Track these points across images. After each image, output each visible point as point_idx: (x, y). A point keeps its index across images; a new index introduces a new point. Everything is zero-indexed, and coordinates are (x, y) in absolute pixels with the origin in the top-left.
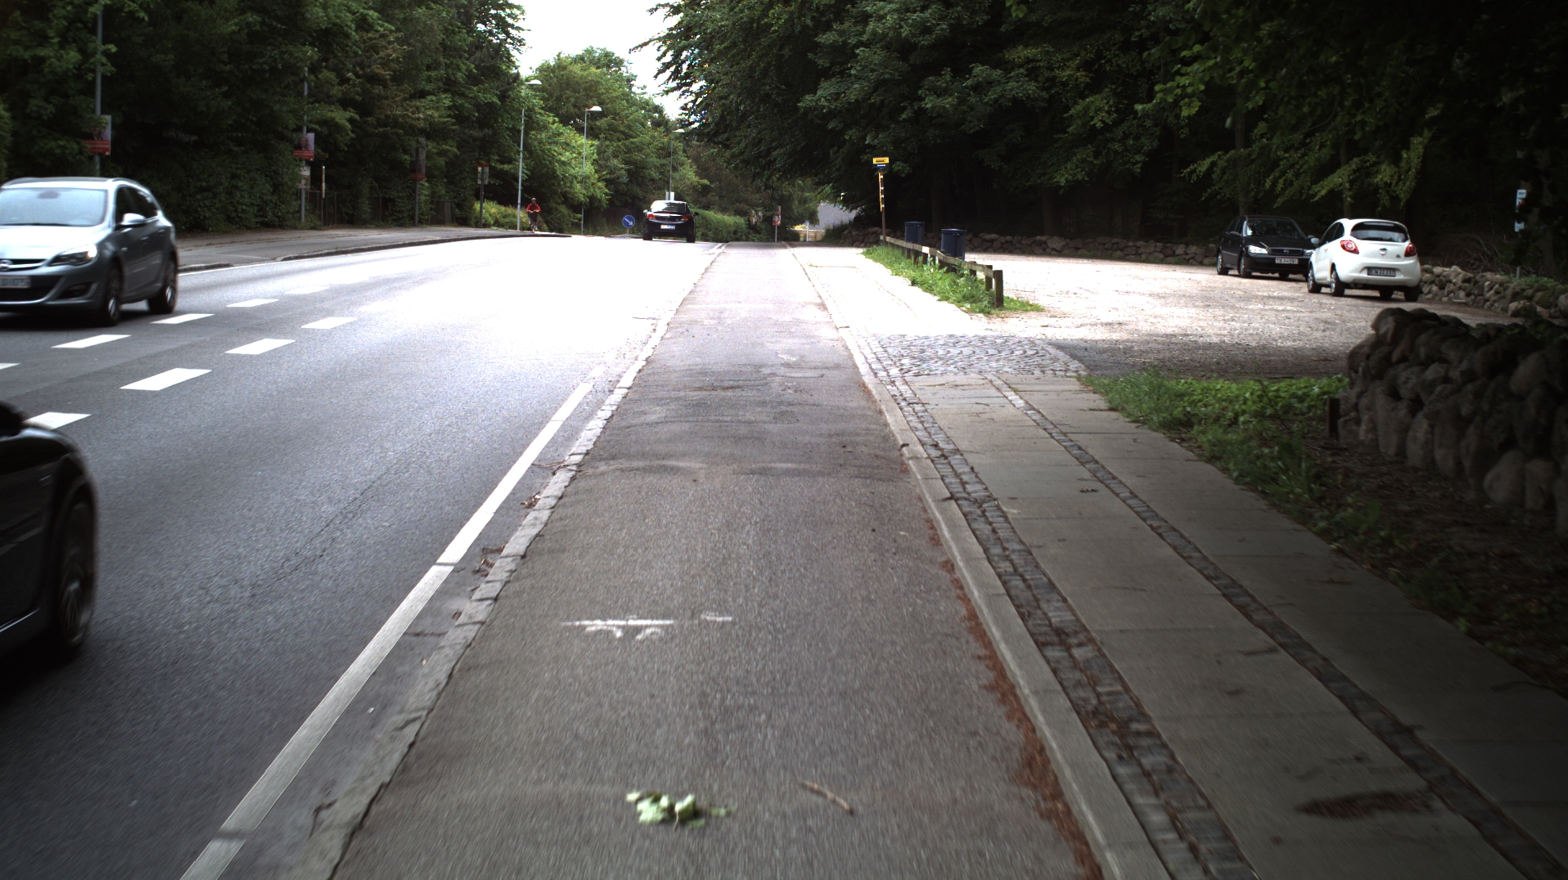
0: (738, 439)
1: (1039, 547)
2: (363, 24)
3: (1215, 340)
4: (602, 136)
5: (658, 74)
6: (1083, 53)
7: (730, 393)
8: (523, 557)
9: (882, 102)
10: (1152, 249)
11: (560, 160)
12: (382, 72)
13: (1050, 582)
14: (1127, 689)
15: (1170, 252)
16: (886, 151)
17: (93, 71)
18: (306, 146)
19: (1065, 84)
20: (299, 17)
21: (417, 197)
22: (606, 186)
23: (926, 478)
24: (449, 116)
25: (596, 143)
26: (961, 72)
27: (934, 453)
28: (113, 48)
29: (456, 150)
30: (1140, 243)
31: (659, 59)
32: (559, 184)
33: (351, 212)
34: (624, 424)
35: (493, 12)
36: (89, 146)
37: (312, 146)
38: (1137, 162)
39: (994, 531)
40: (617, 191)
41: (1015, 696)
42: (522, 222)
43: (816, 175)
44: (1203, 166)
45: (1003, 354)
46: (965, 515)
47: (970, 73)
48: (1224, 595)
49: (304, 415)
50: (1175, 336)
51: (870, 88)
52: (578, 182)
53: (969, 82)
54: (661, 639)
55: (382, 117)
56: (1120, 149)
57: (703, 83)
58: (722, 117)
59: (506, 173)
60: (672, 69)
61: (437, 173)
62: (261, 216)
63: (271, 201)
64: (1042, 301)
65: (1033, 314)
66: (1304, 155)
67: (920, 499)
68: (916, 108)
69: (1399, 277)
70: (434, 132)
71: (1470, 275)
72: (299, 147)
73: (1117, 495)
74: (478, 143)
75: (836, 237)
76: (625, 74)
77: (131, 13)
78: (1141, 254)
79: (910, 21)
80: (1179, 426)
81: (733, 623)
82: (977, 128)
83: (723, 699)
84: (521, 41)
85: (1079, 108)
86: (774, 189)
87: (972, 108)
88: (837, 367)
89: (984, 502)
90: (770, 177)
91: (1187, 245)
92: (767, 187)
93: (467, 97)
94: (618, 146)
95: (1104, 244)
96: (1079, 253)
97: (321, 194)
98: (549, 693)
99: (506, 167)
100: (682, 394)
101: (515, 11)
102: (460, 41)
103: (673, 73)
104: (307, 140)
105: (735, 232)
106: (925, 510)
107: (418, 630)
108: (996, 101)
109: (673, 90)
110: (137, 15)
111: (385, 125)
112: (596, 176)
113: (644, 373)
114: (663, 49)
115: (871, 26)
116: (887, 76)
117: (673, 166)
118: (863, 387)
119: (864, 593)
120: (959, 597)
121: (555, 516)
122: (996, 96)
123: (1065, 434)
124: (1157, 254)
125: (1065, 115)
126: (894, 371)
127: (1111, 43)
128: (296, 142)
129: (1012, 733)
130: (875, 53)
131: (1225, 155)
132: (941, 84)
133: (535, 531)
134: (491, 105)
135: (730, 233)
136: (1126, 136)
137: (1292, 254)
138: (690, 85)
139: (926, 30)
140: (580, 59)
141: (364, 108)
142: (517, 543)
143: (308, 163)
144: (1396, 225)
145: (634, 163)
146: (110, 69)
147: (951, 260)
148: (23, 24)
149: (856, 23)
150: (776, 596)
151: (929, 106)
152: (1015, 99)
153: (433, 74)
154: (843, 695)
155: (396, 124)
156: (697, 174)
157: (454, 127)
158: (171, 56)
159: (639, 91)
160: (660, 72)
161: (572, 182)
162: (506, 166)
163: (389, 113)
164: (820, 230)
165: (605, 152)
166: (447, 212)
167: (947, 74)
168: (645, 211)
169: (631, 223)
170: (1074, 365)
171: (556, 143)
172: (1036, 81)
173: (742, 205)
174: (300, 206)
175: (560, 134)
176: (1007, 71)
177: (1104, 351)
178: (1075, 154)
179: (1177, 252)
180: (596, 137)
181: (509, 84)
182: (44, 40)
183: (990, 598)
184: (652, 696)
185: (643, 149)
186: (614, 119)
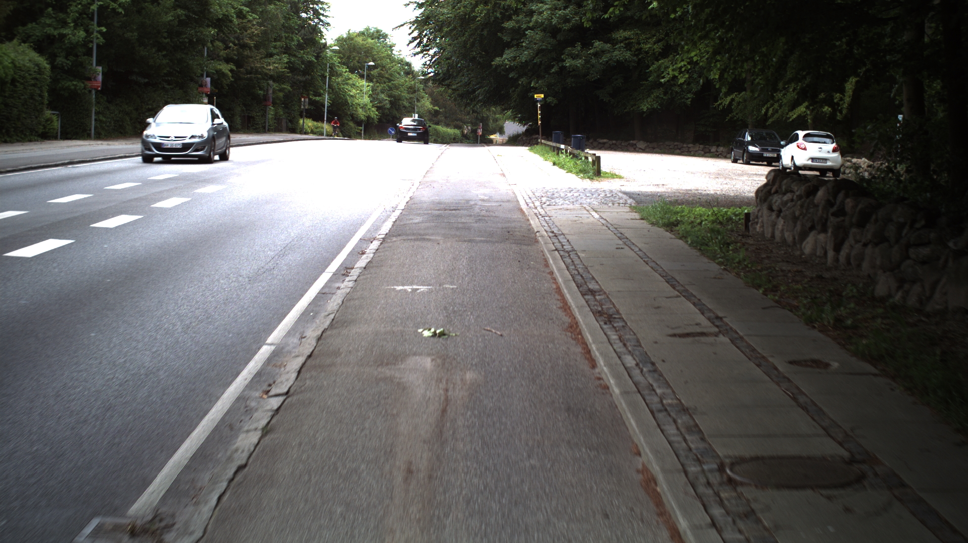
0: (458, 229)
1: (591, 266)
2: (240, 15)
3: (712, 192)
4: (375, 80)
5: (409, 44)
6: (658, 34)
7: (454, 212)
8: (365, 268)
9: (541, 62)
10: (697, 149)
11: (350, 94)
12: (249, 42)
13: (593, 277)
14: (614, 306)
15: (708, 150)
16: (543, 91)
17: (92, 42)
18: (206, 85)
19: (647, 53)
20: (207, 12)
21: (267, 116)
22: (377, 111)
23: (546, 243)
24: (286, 68)
25: (371, 84)
26: (587, 45)
27: (551, 234)
28: (104, 29)
29: (289, 88)
30: (690, 145)
31: (410, 34)
32: (349, 109)
34: (402, 223)
35: (311, 6)
36: (89, 85)
37: (209, 85)
38: (689, 98)
39: (573, 261)
40: (383, 114)
41: (570, 310)
42: (327, 131)
43: (503, 105)
44: (727, 101)
45: (594, 196)
46: (561, 256)
47: (592, 46)
48: (667, 282)
49: (245, 218)
50: (691, 190)
51: (534, 54)
52: (360, 108)
53: (591, 51)
54: (427, 292)
55: (249, 68)
56: (679, 90)
57: (436, 50)
58: (448, 70)
59: (319, 102)
60: (418, 41)
61: (278, 101)
64: (622, 175)
65: (617, 180)
66: (785, 94)
67: (542, 252)
68: (560, 66)
69: (829, 164)
70: (278, 78)
71: (872, 163)
72: (201, 86)
73: (633, 250)
74: (302, 84)
75: (514, 141)
76: (388, 43)
77: (114, 10)
78: (690, 152)
79: (558, 15)
80: (671, 226)
81: (457, 288)
82: (596, 78)
83: (453, 309)
84: (328, 24)
85: (655, 66)
86: (478, 113)
87: (593, 66)
88: (508, 201)
89: (570, 251)
90: (475, 105)
91: (718, 146)
92: (474, 112)
93: (297, 57)
94: (384, 87)
96: (655, 150)
98: (384, 306)
99: (317, 98)
100: (430, 212)
101: (325, 6)
102: (293, 23)
103: (418, 43)
104: (206, 82)
105: (454, 139)
106: (544, 255)
107: (324, 292)
108: (607, 62)
109: (418, 53)
110: (117, 10)
111: (250, 73)
112: (371, 104)
113: (409, 203)
114: (413, 28)
115: (535, 18)
116: (544, 47)
117: (417, 99)
118: (521, 210)
119: (513, 280)
120: (554, 283)
121: (376, 256)
122: (607, 59)
123: (616, 229)
124: (700, 152)
125: (648, 71)
126: (537, 204)
127: (674, 29)
128: (200, 83)
129: (567, 320)
130: (537, 34)
131: (739, 94)
132: (575, 52)
133: (368, 260)
134: (310, 62)
135: (451, 139)
136: (682, 83)
137: (773, 151)
138: (428, 50)
139: (566, 20)
140: (362, 34)
141: (239, 64)
142: (362, 262)
143: (207, 95)
144: (828, 135)
145: (394, 97)
146: (102, 40)
147: (576, 152)
148: (54, 15)
149: (526, 16)
150: (475, 281)
151: (568, 65)
152: (618, 62)
153: (278, 43)
154: (501, 308)
155: (257, 72)
156: (431, 103)
157: (288, 75)
158: (136, 34)
159: (397, 53)
160: (411, 42)
161: (356, 108)
163: (253, 66)
164: (505, 138)
165: (376, 90)
166: (284, 124)
167: (578, 46)
168: (398, 124)
169: (393, 132)
170: (630, 201)
171: (347, 84)
172: (630, 51)
173: (458, 122)
175: (350, 79)
176: (614, 45)
177: (648, 196)
178: (653, 93)
179: (712, 151)
180: (371, 81)
181: (321, 49)
182: (65, 24)
183: (565, 282)
184: (425, 307)
185: (399, 88)
186: (382, 70)
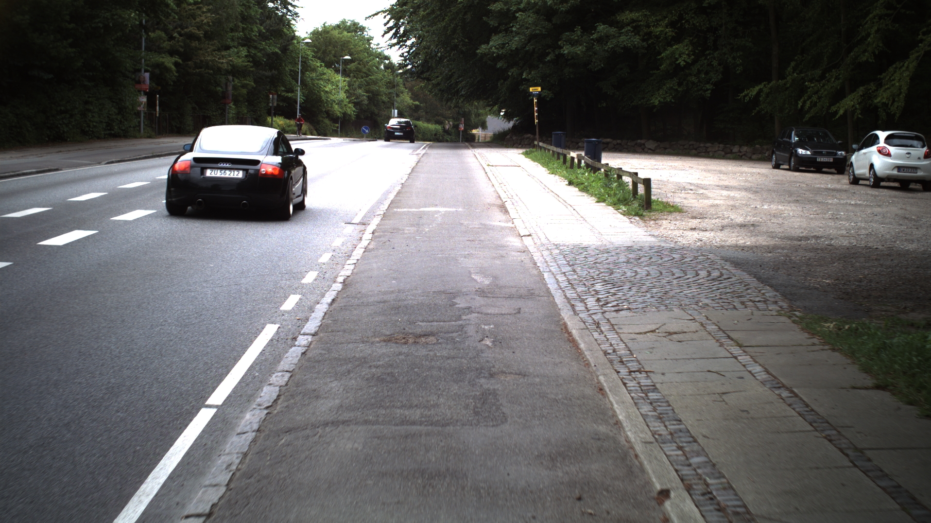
4: (352, 75)
5: (384, 34)
6: (670, 16)
9: (534, 49)
10: (717, 149)
11: (324, 90)
12: (197, 32)
15: (729, 151)
16: (537, 83)
18: (144, 82)
19: (657, 37)
21: (227, 115)
22: (354, 106)
24: (248, 61)
25: (347, 79)
26: (588, 29)
29: (253, 83)
30: (708, 145)
31: (385, 25)
32: (324, 106)
33: (178, 126)
37: (148, 81)
38: (707, 90)
40: (361, 110)
43: (487, 100)
44: (754, 91)
47: (595, 30)
51: (525, 40)
52: (336, 104)
53: (595, 36)
55: (198, 61)
56: (696, 81)
57: (414, 40)
58: (426, 61)
59: (290, 98)
60: (394, 31)
61: (241, 99)
62: (109, 130)
63: (117, 119)
64: (682, 203)
65: (677, 215)
66: (824, 85)
68: (557, 53)
69: (920, 173)
70: (236, 71)
72: (139, 82)
74: (268, 79)
75: (501, 141)
76: (366, 36)
78: (709, 152)
82: (600, 67)
85: (668, 52)
86: (460, 108)
87: (595, 54)
88: (531, 294)
90: (457, 100)
91: (740, 146)
92: (455, 106)
93: (258, 49)
94: (362, 82)
95: (684, 145)
96: (667, 151)
97: (156, 114)
102: (255, 13)
103: (394, 34)
104: (144, 78)
105: (436, 135)
108: (613, 49)
109: (394, 45)
111: (201, 68)
112: (347, 100)
114: (389, 17)
116: (537, 32)
117: (396, 94)
122: (613, 46)
124: (720, 152)
125: (658, 58)
127: (689, 9)
128: (137, 79)
130: (529, 16)
131: (768, 84)
132: (575, 37)
134: (276, 55)
135: (432, 135)
136: (699, 72)
137: (829, 154)
138: (405, 41)
140: (338, 27)
141: (185, 56)
143: (146, 93)
144: (916, 136)
145: (372, 92)
151: (566, 52)
152: (625, 48)
153: (235, 34)
155: (208, 66)
156: (411, 98)
157: (251, 69)
159: (375, 47)
160: (386, 33)
161: (332, 104)
162: (290, 94)
163: (203, 59)
164: (489, 133)
165: (353, 85)
167: (578, 30)
168: (385, 125)
169: (367, 131)
171: (322, 79)
172: (640, 36)
173: (439, 118)
174: (139, 122)
175: (324, 74)
176: (619, 28)
178: (665, 84)
179: (734, 151)
180: (348, 76)
181: (289, 41)
185: (377, 83)
186: (359, 64)
